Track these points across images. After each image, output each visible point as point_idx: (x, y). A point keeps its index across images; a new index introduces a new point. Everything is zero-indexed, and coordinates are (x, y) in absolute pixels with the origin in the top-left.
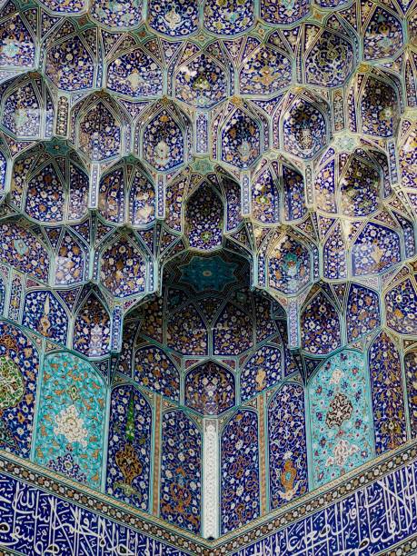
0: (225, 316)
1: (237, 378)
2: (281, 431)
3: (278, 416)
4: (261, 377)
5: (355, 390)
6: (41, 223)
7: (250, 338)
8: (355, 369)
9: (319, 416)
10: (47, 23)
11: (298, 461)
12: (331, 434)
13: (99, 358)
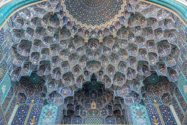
0: (30, 88)
1: (27, 99)
2: (34, 112)
3: (35, 109)
4: (33, 101)
5: (54, 111)
6: (18, 52)
7: (33, 94)
8: (55, 108)
9: (44, 113)
10: (39, 25)
11: (37, 118)
12: (46, 117)
13: (13, 80)
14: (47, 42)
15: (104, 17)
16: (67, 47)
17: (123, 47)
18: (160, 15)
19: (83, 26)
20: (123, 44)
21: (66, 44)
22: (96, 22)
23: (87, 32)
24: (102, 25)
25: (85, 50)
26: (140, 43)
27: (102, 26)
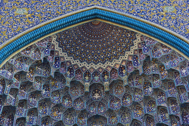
14: (34, 98)
15: (111, 53)
16: (61, 101)
17: (137, 99)
18: (183, 67)
19: (82, 66)
20: (136, 95)
21: (59, 95)
22: (99, 59)
23: (87, 73)
24: (107, 63)
25: (85, 101)
26: (159, 97)
27: (108, 65)
